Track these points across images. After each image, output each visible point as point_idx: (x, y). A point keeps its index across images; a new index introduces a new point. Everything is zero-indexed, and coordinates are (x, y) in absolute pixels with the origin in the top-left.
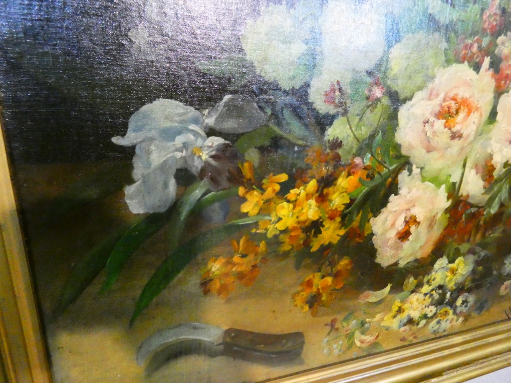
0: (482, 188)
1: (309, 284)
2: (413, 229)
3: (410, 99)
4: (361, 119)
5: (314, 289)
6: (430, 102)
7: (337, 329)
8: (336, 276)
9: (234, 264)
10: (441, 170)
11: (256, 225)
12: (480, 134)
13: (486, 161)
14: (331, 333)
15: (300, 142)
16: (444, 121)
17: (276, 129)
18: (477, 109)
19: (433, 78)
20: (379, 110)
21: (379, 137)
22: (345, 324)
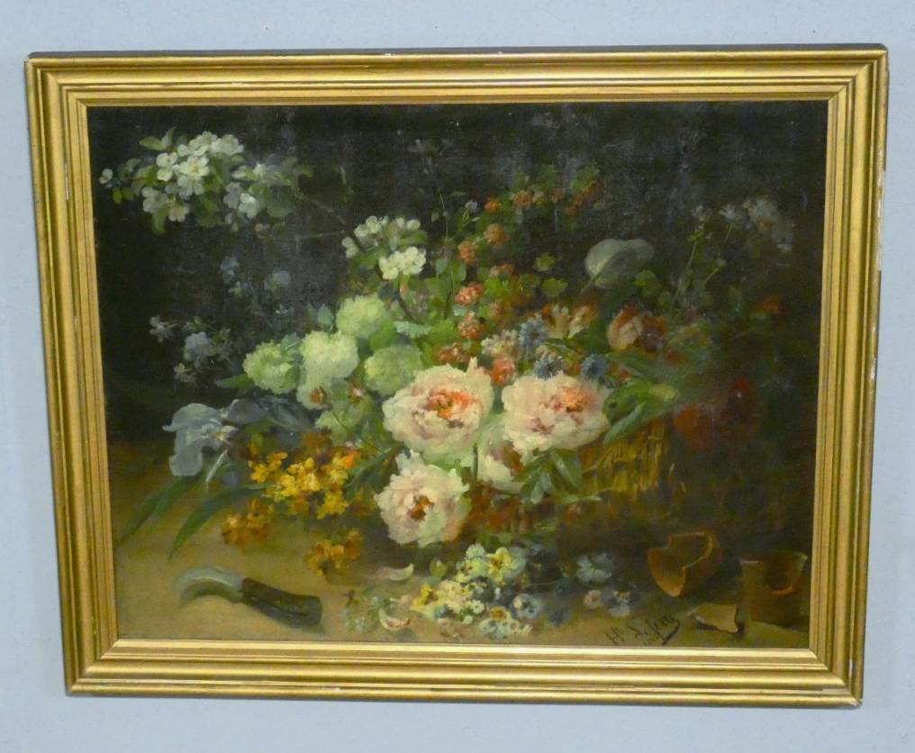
0: (509, 474)
1: (320, 550)
2: (426, 509)
3: (393, 396)
4: (346, 412)
5: (327, 556)
6: (415, 398)
7: (357, 602)
8: (348, 545)
9: (248, 521)
10: (446, 455)
11: (264, 490)
12: (485, 422)
13: (505, 448)
14: (351, 605)
15: (294, 430)
16: (436, 412)
17: (273, 420)
18: (474, 401)
19: (413, 379)
20: (361, 405)
21: (367, 425)
22: (365, 599)
